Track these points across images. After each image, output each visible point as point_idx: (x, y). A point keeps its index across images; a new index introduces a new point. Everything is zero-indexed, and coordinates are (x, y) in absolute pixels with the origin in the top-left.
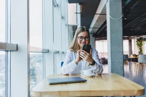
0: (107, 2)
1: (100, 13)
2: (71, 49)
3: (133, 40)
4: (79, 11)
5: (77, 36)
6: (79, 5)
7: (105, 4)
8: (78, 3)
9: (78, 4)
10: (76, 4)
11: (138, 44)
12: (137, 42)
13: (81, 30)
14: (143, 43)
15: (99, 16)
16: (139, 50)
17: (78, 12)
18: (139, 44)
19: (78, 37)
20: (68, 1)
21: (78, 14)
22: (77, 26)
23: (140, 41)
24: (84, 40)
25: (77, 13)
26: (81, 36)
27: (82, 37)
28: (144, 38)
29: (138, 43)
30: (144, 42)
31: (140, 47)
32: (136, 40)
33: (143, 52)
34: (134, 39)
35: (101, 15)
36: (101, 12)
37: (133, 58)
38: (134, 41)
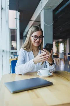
0: (42, 11)
2: (24, 48)
5: (31, 34)
6: (18, 12)
8: (17, 10)
10: (15, 11)
11: (56, 46)
13: (36, 29)
14: (59, 45)
15: (34, 23)
17: (17, 18)
20: (9, 8)
22: (16, 30)
23: (57, 43)
24: (38, 40)
25: (16, 19)
32: (55, 42)
36: (36, 20)
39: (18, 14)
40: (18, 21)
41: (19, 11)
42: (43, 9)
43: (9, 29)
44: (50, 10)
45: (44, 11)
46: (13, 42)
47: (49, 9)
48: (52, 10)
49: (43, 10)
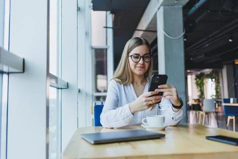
0: (159, 9)
1: (144, 28)
2: (117, 80)
3: (189, 77)
4: (110, 24)
5: (128, 53)
6: (111, 15)
7: (156, 14)
8: (109, 10)
9: (109, 12)
10: (104, 13)
11: (197, 84)
12: (196, 79)
13: (136, 43)
14: (204, 81)
15: (143, 34)
16: (199, 93)
17: (108, 26)
18: (199, 83)
19: (131, 56)
20: (92, 7)
21: (108, 29)
22: (106, 49)
23: (200, 79)
24: (141, 62)
25: (106, 27)
26: (136, 54)
27: (137, 56)
28: (206, 74)
29: (198, 81)
30: (207, 80)
31: (201, 87)
32: (194, 76)
33: (205, 96)
34: (191, 75)
35: (147, 32)
36: (147, 28)
37: (193, 105)
38: (191, 78)
39: (110, 17)
40: (110, 32)
41: (112, 13)
42: (161, 5)
43: (92, 48)
44: (176, 6)
45: (164, 10)
46: (99, 76)
47: (175, 4)
48: (181, 6)
49: (162, 8)
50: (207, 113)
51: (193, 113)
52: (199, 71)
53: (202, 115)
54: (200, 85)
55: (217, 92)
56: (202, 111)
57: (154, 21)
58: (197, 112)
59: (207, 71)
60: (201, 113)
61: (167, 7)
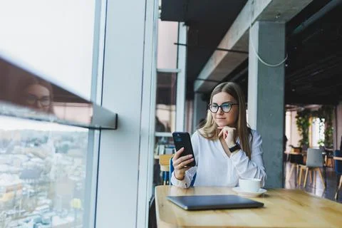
0: (252, 24)
1: (229, 48)
3: (288, 113)
4: (183, 40)
6: (185, 27)
7: (248, 30)
8: (183, 21)
9: (182, 23)
10: (176, 23)
11: (299, 124)
12: (297, 117)
14: (310, 122)
15: (227, 55)
16: (301, 138)
17: (180, 42)
18: (302, 122)
20: (159, 16)
21: (180, 46)
22: (177, 74)
23: (303, 117)
25: (178, 44)
28: (313, 110)
29: (300, 120)
30: (314, 120)
31: (303, 129)
32: (295, 114)
33: (310, 142)
34: (291, 111)
35: (232, 53)
36: (234, 47)
37: (291, 155)
38: (291, 115)
39: (184, 30)
40: (183, 50)
41: (186, 24)
42: (256, 20)
43: (157, 69)
44: (277, 22)
45: (261, 27)
47: (275, 20)
48: (283, 22)
49: (257, 23)
50: (311, 168)
51: (291, 166)
52: (302, 106)
53: (304, 171)
54: (304, 126)
55: (327, 138)
56: (305, 164)
57: (245, 40)
58: (298, 166)
59: (314, 107)
60: (303, 167)
61: (264, 23)
